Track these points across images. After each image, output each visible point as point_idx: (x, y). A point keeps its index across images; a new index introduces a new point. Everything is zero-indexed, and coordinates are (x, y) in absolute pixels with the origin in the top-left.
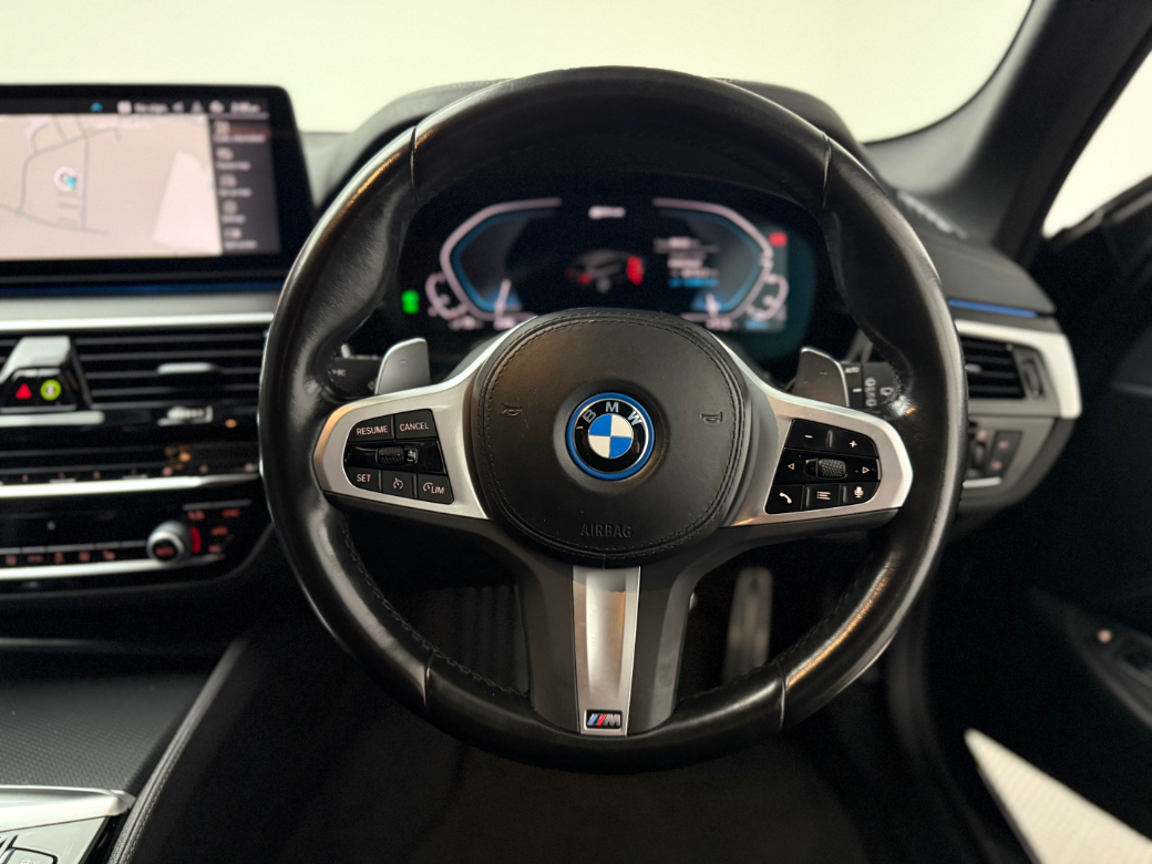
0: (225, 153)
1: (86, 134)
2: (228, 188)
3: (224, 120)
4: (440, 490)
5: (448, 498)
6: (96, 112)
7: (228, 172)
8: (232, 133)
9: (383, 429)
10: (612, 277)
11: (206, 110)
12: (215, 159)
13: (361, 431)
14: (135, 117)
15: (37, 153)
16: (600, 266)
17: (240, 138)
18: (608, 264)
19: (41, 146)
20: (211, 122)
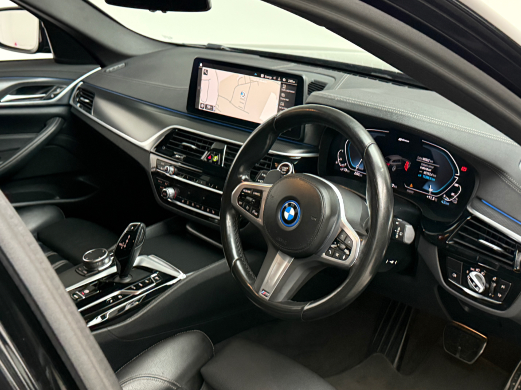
0: (283, 95)
1: (251, 82)
2: (282, 106)
3: (286, 84)
4: (256, 214)
5: (257, 217)
6: (255, 76)
7: (283, 101)
8: (286, 89)
9: (249, 192)
10: (397, 166)
11: (281, 80)
12: (280, 96)
13: (244, 190)
14: (264, 79)
15: (238, 85)
16: (394, 161)
17: (288, 91)
18: (398, 161)
19: (240, 83)
20: (282, 84)
